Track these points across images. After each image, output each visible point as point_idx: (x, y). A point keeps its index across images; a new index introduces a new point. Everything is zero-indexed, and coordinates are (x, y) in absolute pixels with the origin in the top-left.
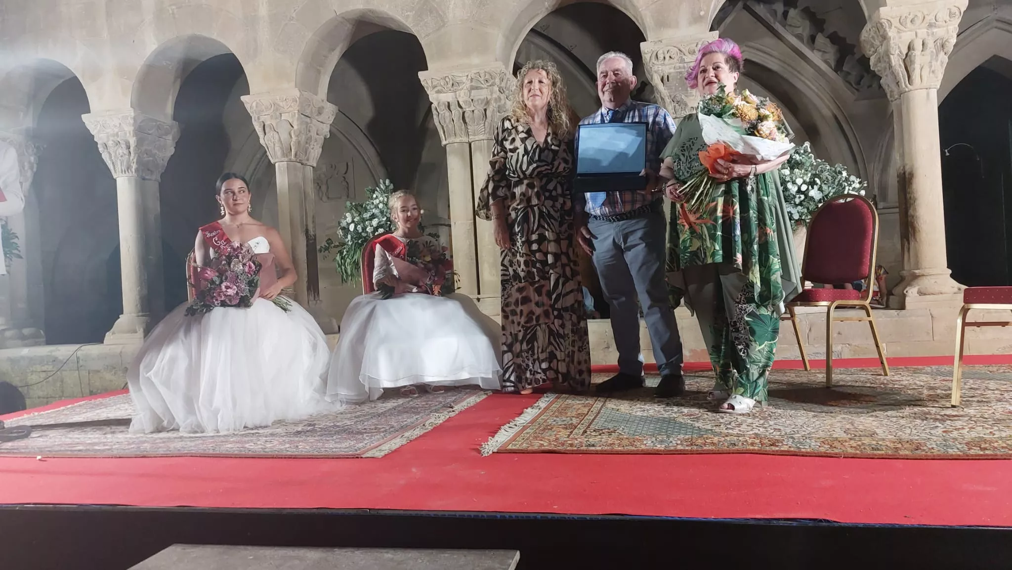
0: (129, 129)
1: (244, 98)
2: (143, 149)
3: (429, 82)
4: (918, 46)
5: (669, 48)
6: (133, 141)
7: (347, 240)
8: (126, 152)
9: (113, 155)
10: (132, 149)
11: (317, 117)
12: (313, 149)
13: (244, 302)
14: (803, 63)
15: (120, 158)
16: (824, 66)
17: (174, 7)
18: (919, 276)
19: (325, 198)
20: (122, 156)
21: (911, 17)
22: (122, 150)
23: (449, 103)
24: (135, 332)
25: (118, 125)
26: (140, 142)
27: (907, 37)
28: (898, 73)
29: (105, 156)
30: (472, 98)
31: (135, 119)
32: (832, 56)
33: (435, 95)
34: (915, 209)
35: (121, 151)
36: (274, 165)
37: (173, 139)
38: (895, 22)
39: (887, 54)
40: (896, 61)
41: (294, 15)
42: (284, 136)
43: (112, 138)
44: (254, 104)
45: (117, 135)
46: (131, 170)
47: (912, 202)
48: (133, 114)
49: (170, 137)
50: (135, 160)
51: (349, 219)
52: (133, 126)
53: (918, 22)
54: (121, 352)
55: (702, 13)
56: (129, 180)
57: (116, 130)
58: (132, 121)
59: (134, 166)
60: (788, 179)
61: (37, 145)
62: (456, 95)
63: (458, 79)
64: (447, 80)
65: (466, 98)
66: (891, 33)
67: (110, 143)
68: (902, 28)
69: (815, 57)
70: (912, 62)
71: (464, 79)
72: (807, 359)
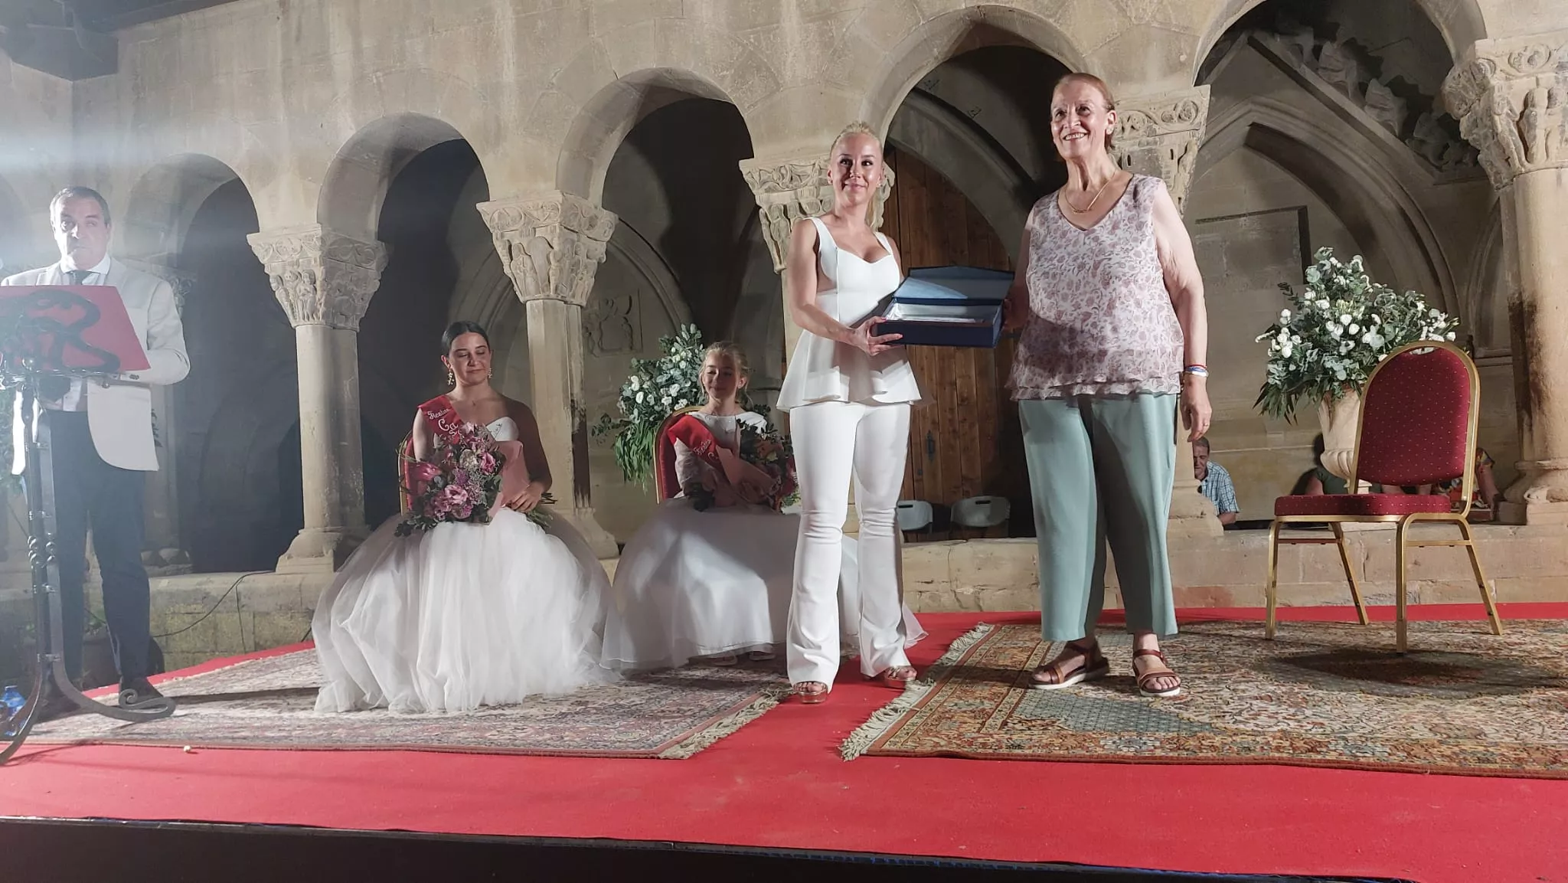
0: (314, 254)
1: (480, 206)
2: (334, 283)
3: (756, 177)
4: (1541, 99)
5: (1131, 113)
6: (319, 273)
7: (632, 417)
8: (309, 288)
9: (291, 292)
10: (318, 283)
11: (586, 232)
12: (581, 279)
13: (478, 515)
14: (1348, 128)
15: (301, 297)
16: (1381, 132)
17: (379, 74)
18: (1549, 471)
19: (597, 351)
20: (304, 295)
21: (1528, 54)
22: (304, 286)
23: (785, 207)
24: (321, 555)
25: (299, 249)
26: (329, 275)
27: (1522, 85)
28: (1508, 145)
29: (280, 295)
30: (820, 198)
31: (322, 239)
32: (1394, 117)
33: (765, 195)
34: (1540, 362)
35: (302, 288)
36: (524, 305)
37: (378, 270)
38: (1502, 64)
39: (1489, 113)
40: (1504, 125)
41: (554, 81)
42: (539, 261)
43: (289, 268)
44: (496, 215)
45: (297, 263)
46: (317, 315)
47: (1535, 350)
48: (319, 232)
49: (374, 265)
50: (323, 300)
51: (636, 386)
52: (321, 250)
53: (1540, 61)
54: (300, 585)
55: (1183, 58)
56: (314, 329)
57: (296, 256)
58: (319, 244)
59: (321, 309)
60: (1327, 315)
61: (183, 279)
62: (796, 194)
63: (799, 170)
64: (783, 171)
65: (813, 199)
66: (1496, 81)
67: (287, 276)
68: (1513, 71)
69: (1366, 117)
70: (1532, 126)
71: (809, 170)
72: (1363, 604)
